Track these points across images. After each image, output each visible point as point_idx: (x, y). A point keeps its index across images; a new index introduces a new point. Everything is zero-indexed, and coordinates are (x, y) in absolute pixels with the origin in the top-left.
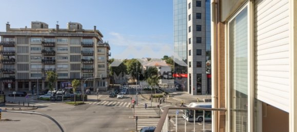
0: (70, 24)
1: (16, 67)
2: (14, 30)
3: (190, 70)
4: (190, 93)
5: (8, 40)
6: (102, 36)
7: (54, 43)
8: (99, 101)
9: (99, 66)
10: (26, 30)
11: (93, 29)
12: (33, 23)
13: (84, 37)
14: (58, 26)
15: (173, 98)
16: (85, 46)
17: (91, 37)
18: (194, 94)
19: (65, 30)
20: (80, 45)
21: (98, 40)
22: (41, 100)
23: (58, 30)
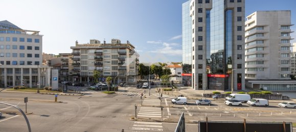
0: (112, 40)
1: (80, 68)
2: (80, 45)
3: (194, 71)
4: (193, 88)
5: (76, 51)
6: (134, 48)
7: (102, 53)
8: (126, 91)
9: (131, 68)
10: (86, 45)
11: (126, 43)
12: (91, 41)
13: (120, 48)
14: (105, 42)
15: (179, 92)
16: (121, 54)
17: (125, 48)
18: (196, 89)
19: (109, 44)
20: (117, 54)
21: (130, 50)
22: (90, 89)
23: (105, 44)
